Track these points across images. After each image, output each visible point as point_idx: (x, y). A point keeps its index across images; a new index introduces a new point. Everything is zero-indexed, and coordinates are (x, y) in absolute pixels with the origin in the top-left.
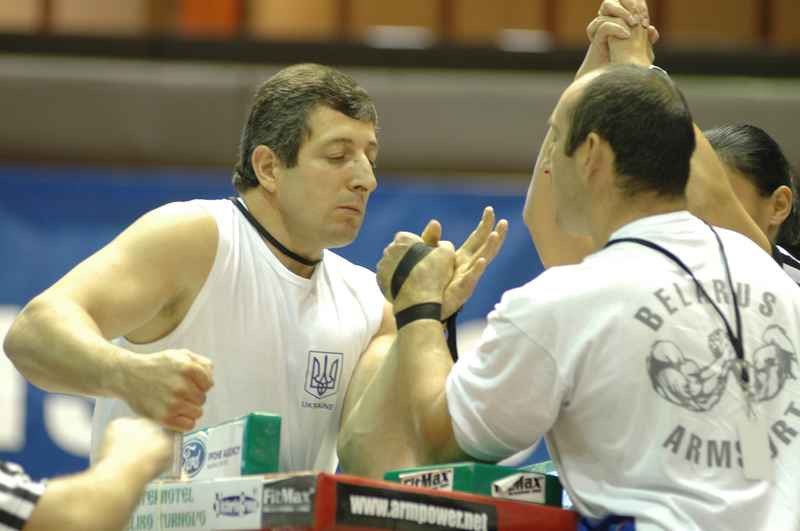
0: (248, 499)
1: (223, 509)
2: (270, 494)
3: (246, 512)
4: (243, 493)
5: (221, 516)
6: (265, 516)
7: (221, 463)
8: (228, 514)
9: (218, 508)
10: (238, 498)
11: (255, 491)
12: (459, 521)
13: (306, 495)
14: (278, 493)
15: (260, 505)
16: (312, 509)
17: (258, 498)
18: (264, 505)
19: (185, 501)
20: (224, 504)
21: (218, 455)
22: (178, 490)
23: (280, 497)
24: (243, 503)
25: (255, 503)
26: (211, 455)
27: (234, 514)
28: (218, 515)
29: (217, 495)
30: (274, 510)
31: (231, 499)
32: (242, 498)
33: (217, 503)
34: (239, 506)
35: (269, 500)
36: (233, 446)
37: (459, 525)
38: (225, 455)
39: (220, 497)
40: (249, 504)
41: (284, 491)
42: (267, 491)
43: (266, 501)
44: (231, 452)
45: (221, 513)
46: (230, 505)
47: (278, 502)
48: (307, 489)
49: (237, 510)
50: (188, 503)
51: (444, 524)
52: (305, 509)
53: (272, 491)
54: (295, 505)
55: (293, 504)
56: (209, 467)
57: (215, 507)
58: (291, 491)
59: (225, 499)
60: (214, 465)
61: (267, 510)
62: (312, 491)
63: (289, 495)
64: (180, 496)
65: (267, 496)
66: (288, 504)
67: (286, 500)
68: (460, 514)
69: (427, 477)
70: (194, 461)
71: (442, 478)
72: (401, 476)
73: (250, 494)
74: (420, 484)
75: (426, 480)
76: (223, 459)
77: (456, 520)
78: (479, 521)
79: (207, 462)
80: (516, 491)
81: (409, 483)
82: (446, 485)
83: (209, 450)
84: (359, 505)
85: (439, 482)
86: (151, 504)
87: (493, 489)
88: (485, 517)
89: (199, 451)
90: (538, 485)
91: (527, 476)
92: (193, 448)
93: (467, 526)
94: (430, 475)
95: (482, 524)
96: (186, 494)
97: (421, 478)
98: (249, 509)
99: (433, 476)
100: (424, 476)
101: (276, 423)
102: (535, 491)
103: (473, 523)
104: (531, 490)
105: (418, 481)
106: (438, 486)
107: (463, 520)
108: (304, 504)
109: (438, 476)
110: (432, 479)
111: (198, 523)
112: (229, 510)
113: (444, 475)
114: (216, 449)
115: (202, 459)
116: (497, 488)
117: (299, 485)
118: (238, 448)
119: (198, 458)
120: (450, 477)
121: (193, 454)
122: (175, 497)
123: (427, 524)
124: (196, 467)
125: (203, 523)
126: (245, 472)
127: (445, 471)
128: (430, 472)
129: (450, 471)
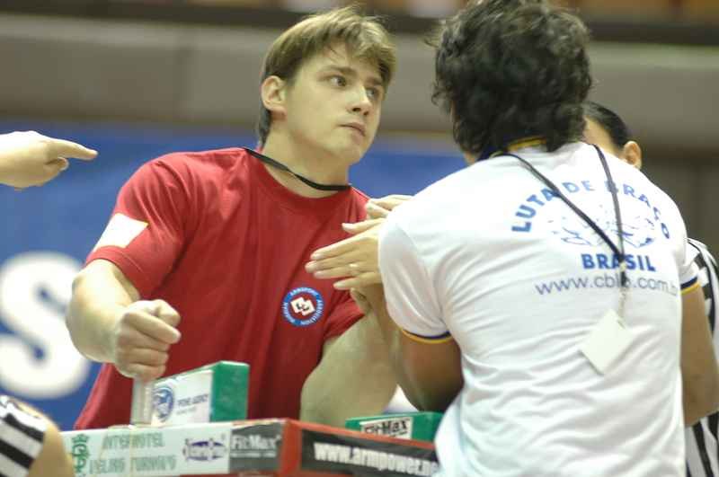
0: (217, 444)
1: (193, 455)
2: (238, 439)
3: (215, 457)
4: (211, 439)
5: (191, 461)
6: (233, 461)
7: (190, 410)
8: (198, 459)
9: (187, 452)
10: (207, 444)
11: (223, 437)
12: (417, 468)
13: (273, 442)
14: (245, 439)
15: (228, 450)
16: (278, 456)
17: (226, 443)
18: (232, 451)
19: (156, 446)
20: (193, 449)
21: (186, 402)
22: (149, 435)
23: (248, 443)
24: (211, 449)
25: (223, 448)
26: (180, 402)
27: (203, 458)
28: (187, 459)
29: (187, 440)
30: (242, 455)
31: (200, 444)
32: (211, 444)
33: (186, 447)
34: (208, 451)
35: (237, 445)
36: (201, 393)
37: (417, 472)
38: (196, 402)
40: (216, 448)
41: (251, 437)
42: (235, 437)
43: (234, 447)
44: (200, 399)
45: (190, 457)
46: (199, 451)
47: (245, 447)
48: (273, 436)
49: (205, 454)
50: (159, 448)
51: (403, 471)
52: (271, 455)
53: (240, 437)
54: (265, 450)
55: (260, 450)
56: (179, 413)
57: (184, 452)
58: (258, 438)
59: (194, 445)
60: (183, 412)
61: (235, 455)
62: (279, 437)
63: (256, 441)
64: (151, 440)
65: (235, 442)
66: (254, 450)
67: (253, 446)
68: (418, 462)
69: (387, 425)
70: (163, 407)
71: (401, 426)
72: (362, 423)
73: (219, 441)
74: (380, 431)
75: (386, 427)
76: (192, 406)
77: (414, 467)
79: (177, 408)
81: (369, 431)
82: (405, 433)
83: (178, 396)
84: (323, 451)
85: (398, 429)
86: (123, 448)
92: (163, 395)
93: (424, 472)
94: (390, 422)
96: (157, 439)
97: (381, 426)
98: (218, 454)
99: (392, 424)
100: (384, 424)
103: (431, 470)
106: (397, 433)
107: (420, 468)
108: (271, 450)
109: (397, 424)
110: (392, 426)
111: (168, 467)
112: (198, 454)
113: (403, 422)
114: (186, 397)
115: (171, 406)
117: (265, 432)
118: (206, 396)
119: (167, 404)
120: (409, 424)
121: (163, 400)
122: (146, 443)
123: (386, 471)
124: (165, 413)
125: (173, 467)
126: (213, 419)
127: (403, 419)
128: (389, 420)
129: (408, 420)
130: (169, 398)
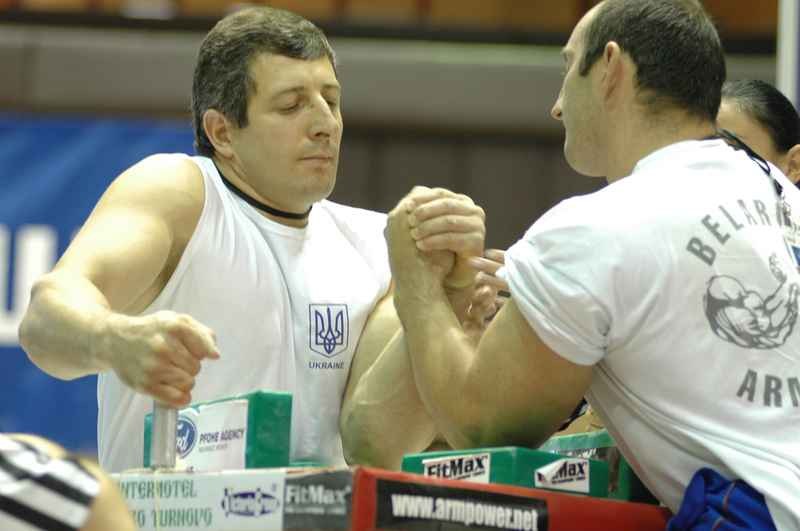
0: (265, 496)
1: (234, 509)
2: (293, 491)
3: (263, 512)
5: (231, 516)
6: (287, 517)
7: (218, 447)
8: (239, 513)
9: (227, 504)
10: (253, 495)
11: (274, 487)
12: (508, 519)
13: (341, 495)
14: (304, 491)
15: (282, 503)
16: (348, 511)
17: (279, 495)
18: (285, 505)
19: (185, 496)
20: (234, 501)
21: (214, 437)
22: (176, 483)
23: (307, 496)
24: (259, 501)
25: (275, 501)
26: (203, 437)
27: (248, 513)
28: (227, 514)
29: (226, 491)
30: (300, 511)
31: (244, 495)
32: (258, 495)
33: (227, 500)
34: (254, 505)
35: (293, 499)
36: (237, 428)
37: (508, 525)
38: (223, 438)
39: (230, 493)
40: (266, 501)
41: (312, 489)
42: (290, 488)
43: (288, 500)
45: (231, 511)
46: (243, 504)
47: (304, 500)
48: (342, 488)
49: (251, 509)
50: (189, 499)
51: (493, 524)
52: (340, 511)
53: (298, 488)
54: (327, 506)
55: (323, 505)
56: (201, 450)
57: (223, 504)
58: (321, 489)
59: (236, 496)
60: (209, 449)
61: (290, 510)
62: (348, 489)
63: (318, 494)
64: (179, 489)
65: (290, 494)
66: (317, 504)
67: (314, 499)
68: (509, 512)
69: (457, 462)
71: (475, 464)
72: (424, 461)
73: (267, 490)
74: (448, 472)
75: (456, 466)
76: (220, 442)
77: (505, 518)
78: (528, 518)
79: (198, 444)
80: (559, 479)
81: (434, 470)
83: (200, 430)
84: (403, 505)
85: (472, 469)
86: (143, 497)
87: (536, 477)
88: (535, 514)
89: (188, 431)
90: (582, 471)
91: (571, 461)
92: (180, 427)
93: (515, 526)
94: (461, 461)
95: (532, 522)
96: (187, 488)
97: (449, 464)
98: (267, 509)
99: (464, 461)
100: (453, 462)
101: (286, 403)
102: (580, 479)
103: (522, 521)
104: (574, 477)
105: (445, 467)
106: (470, 474)
107: (512, 520)
109: (471, 462)
110: (464, 465)
111: (202, 522)
112: (242, 508)
113: (479, 462)
114: (213, 431)
115: (191, 441)
116: (540, 476)
117: (330, 481)
118: (242, 431)
119: (185, 438)
120: (486, 463)
121: (181, 433)
122: (173, 492)
123: (474, 525)
125: (209, 522)
127: (480, 456)
128: (460, 457)
129: (486, 457)
130: (188, 432)
